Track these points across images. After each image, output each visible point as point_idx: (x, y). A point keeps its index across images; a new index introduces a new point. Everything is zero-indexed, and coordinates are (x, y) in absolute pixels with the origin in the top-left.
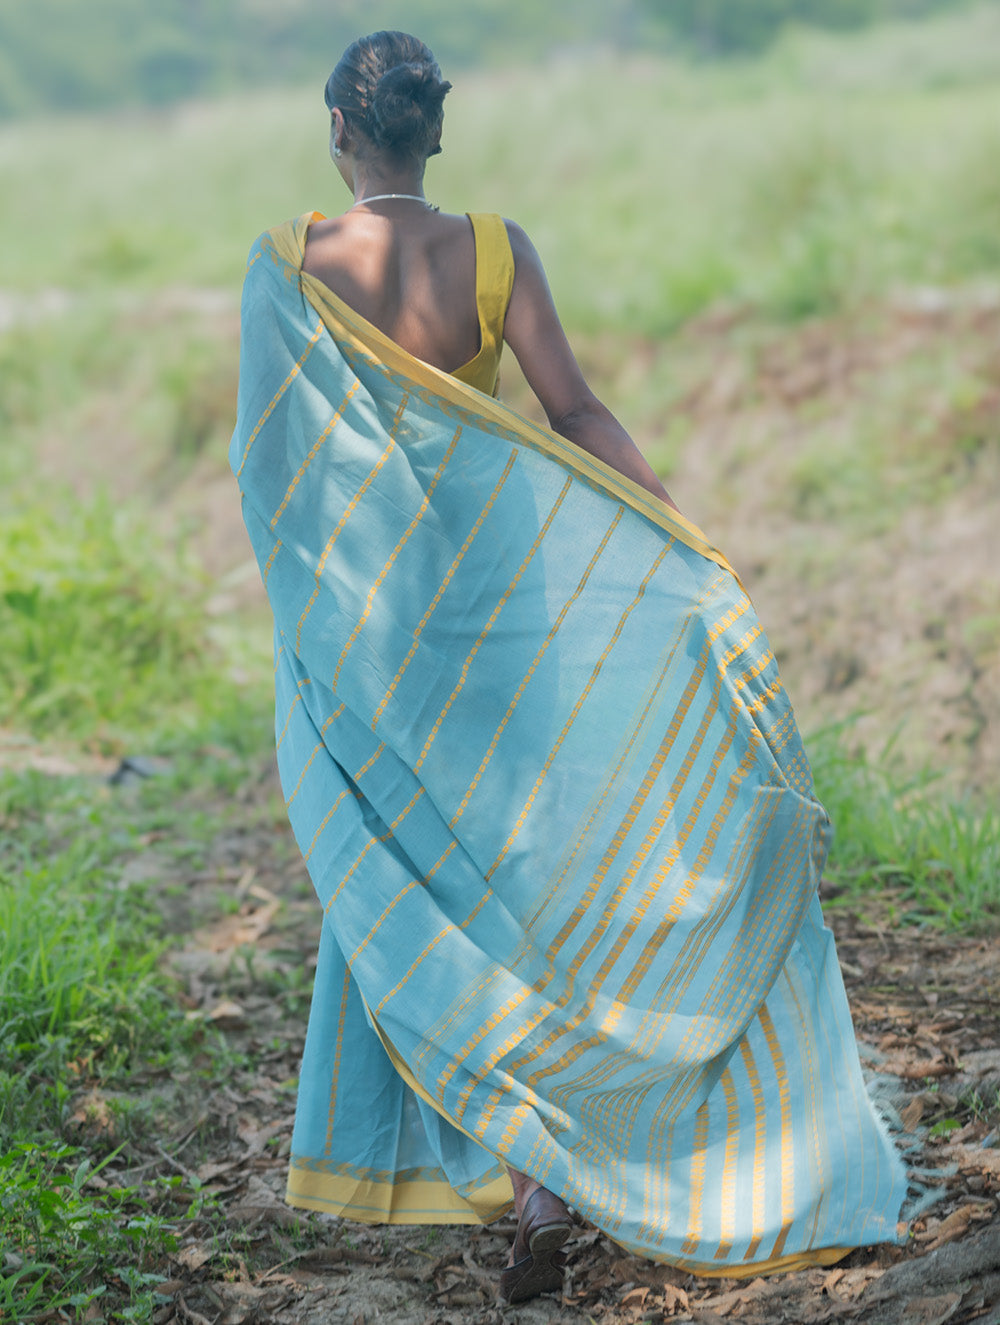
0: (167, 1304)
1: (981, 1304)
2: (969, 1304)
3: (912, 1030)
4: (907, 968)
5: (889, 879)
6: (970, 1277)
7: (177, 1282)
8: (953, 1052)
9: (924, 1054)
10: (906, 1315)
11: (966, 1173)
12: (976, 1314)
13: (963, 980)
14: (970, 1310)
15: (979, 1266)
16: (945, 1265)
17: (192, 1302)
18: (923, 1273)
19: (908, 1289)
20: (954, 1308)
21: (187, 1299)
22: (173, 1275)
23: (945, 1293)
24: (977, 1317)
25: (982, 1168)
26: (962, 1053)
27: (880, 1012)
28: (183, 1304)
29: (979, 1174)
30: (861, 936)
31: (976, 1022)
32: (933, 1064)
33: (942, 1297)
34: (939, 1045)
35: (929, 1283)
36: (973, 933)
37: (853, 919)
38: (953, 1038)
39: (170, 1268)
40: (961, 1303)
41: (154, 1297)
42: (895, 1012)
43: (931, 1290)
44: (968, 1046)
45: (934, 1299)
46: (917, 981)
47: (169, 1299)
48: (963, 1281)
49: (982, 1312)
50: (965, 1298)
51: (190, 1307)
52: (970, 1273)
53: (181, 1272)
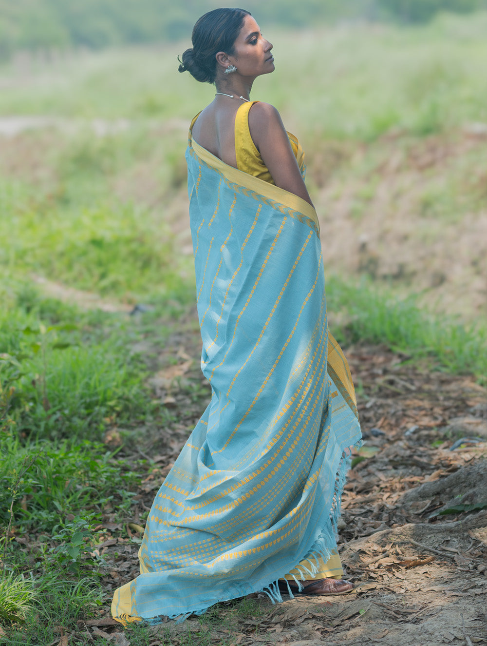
0: (137, 504)
1: (438, 504)
2: (435, 503)
3: (432, 409)
4: (433, 387)
5: (430, 354)
6: (436, 494)
7: (141, 496)
8: (446, 418)
9: (436, 418)
10: (411, 508)
11: (442, 459)
12: (436, 507)
13: (454, 391)
14: (435, 506)
15: (439, 490)
16: (427, 490)
17: (146, 503)
18: (419, 493)
19: (413, 499)
20: (428, 505)
21: (144, 502)
22: (140, 493)
23: (425, 500)
24: (436, 509)
25: (448, 457)
26: (450, 418)
27: (421, 403)
28: (143, 504)
29: (447, 460)
30: (416, 375)
31: (457, 407)
32: (438, 422)
33: (425, 502)
34: (441, 415)
35: (420, 497)
36: (461, 374)
37: (415, 369)
38: (447, 413)
39: (139, 491)
40: (431, 504)
41: (131, 501)
42: (426, 404)
43: (421, 499)
44: (452, 415)
45: (422, 502)
46: (436, 392)
47: (137, 502)
48: (433, 496)
49: (439, 507)
50: (433, 501)
51: (146, 506)
52: (436, 493)
53: (143, 492)
